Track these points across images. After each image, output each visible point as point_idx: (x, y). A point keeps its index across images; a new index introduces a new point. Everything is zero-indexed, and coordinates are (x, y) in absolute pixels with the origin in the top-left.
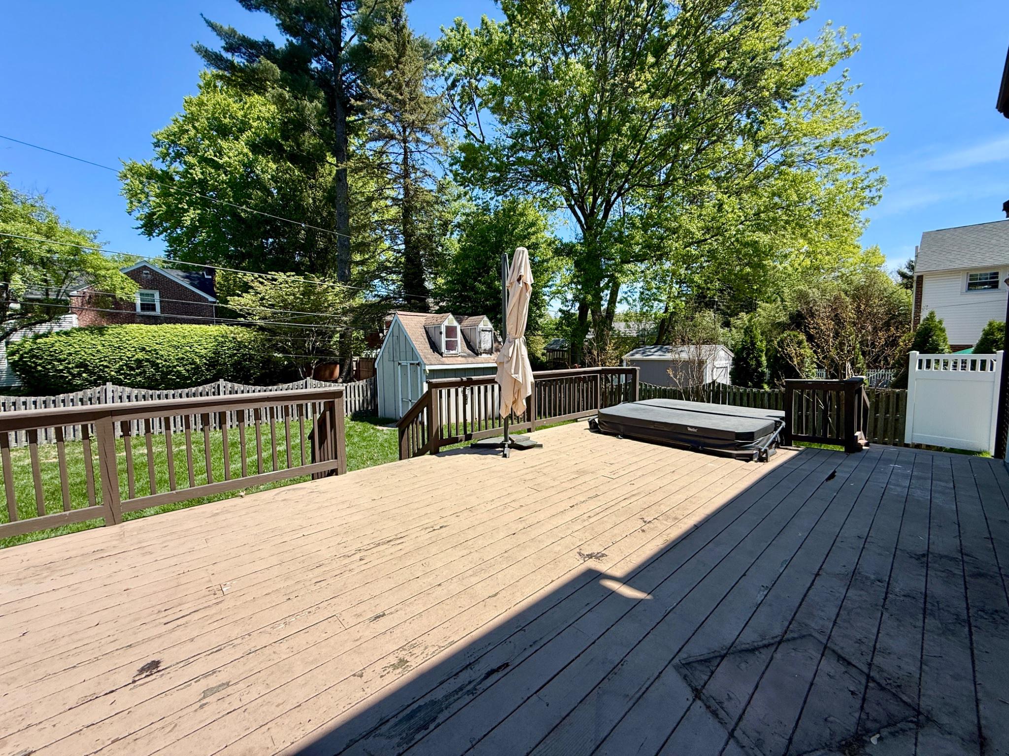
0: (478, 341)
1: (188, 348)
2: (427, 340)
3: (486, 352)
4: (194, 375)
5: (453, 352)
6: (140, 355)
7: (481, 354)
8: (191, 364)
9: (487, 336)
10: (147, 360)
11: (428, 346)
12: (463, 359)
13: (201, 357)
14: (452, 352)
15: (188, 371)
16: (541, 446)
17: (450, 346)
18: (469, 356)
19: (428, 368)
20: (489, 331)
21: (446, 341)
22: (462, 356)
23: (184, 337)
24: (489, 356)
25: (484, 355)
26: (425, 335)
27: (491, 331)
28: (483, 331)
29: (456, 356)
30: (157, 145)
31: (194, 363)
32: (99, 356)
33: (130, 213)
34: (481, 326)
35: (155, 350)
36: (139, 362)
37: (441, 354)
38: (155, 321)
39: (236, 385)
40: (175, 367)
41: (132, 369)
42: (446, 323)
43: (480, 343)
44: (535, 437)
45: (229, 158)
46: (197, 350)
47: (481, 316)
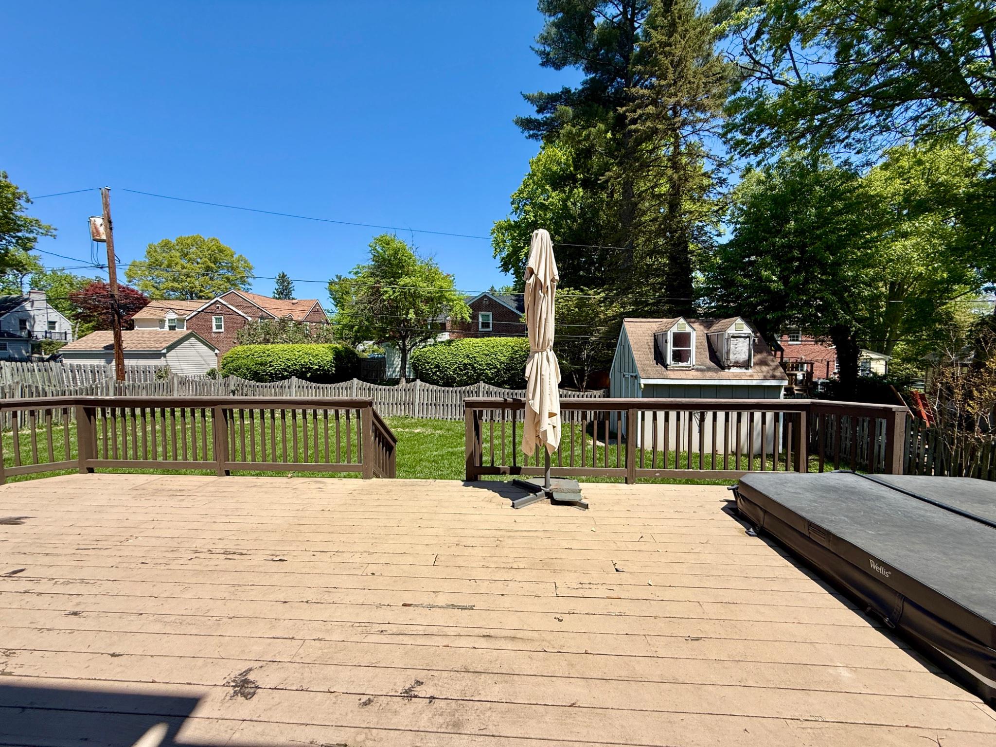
0: (725, 350)
1: (494, 356)
2: (653, 350)
3: (737, 365)
4: (496, 376)
5: (684, 364)
6: (466, 361)
7: (729, 367)
8: (495, 368)
9: (740, 345)
10: (470, 364)
11: (652, 356)
12: (699, 374)
13: (501, 363)
14: (681, 364)
15: (492, 373)
16: (586, 507)
17: (679, 357)
18: (709, 369)
19: (643, 382)
20: (745, 338)
21: (674, 351)
22: (697, 370)
23: (493, 347)
24: (744, 370)
25: (734, 370)
26: (652, 344)
27: (748, 337)
28: (733, 337)
29: (688, 369)
30: (512, 203)
31: (496, 367)
32: (445, 360)
33: (495, 258)
34: (731, 331)
35: (474, 357)
36: (465, 365)
37: (666, 366)
38: (488, 334)
39: (491, 387)
40: (485, 370)
41: (461, 370)
42: (675, 329)
43: (728, 352)
44: (589, 490)
45: (553, 198)
46: (499, 357)
47: (734, 318)
